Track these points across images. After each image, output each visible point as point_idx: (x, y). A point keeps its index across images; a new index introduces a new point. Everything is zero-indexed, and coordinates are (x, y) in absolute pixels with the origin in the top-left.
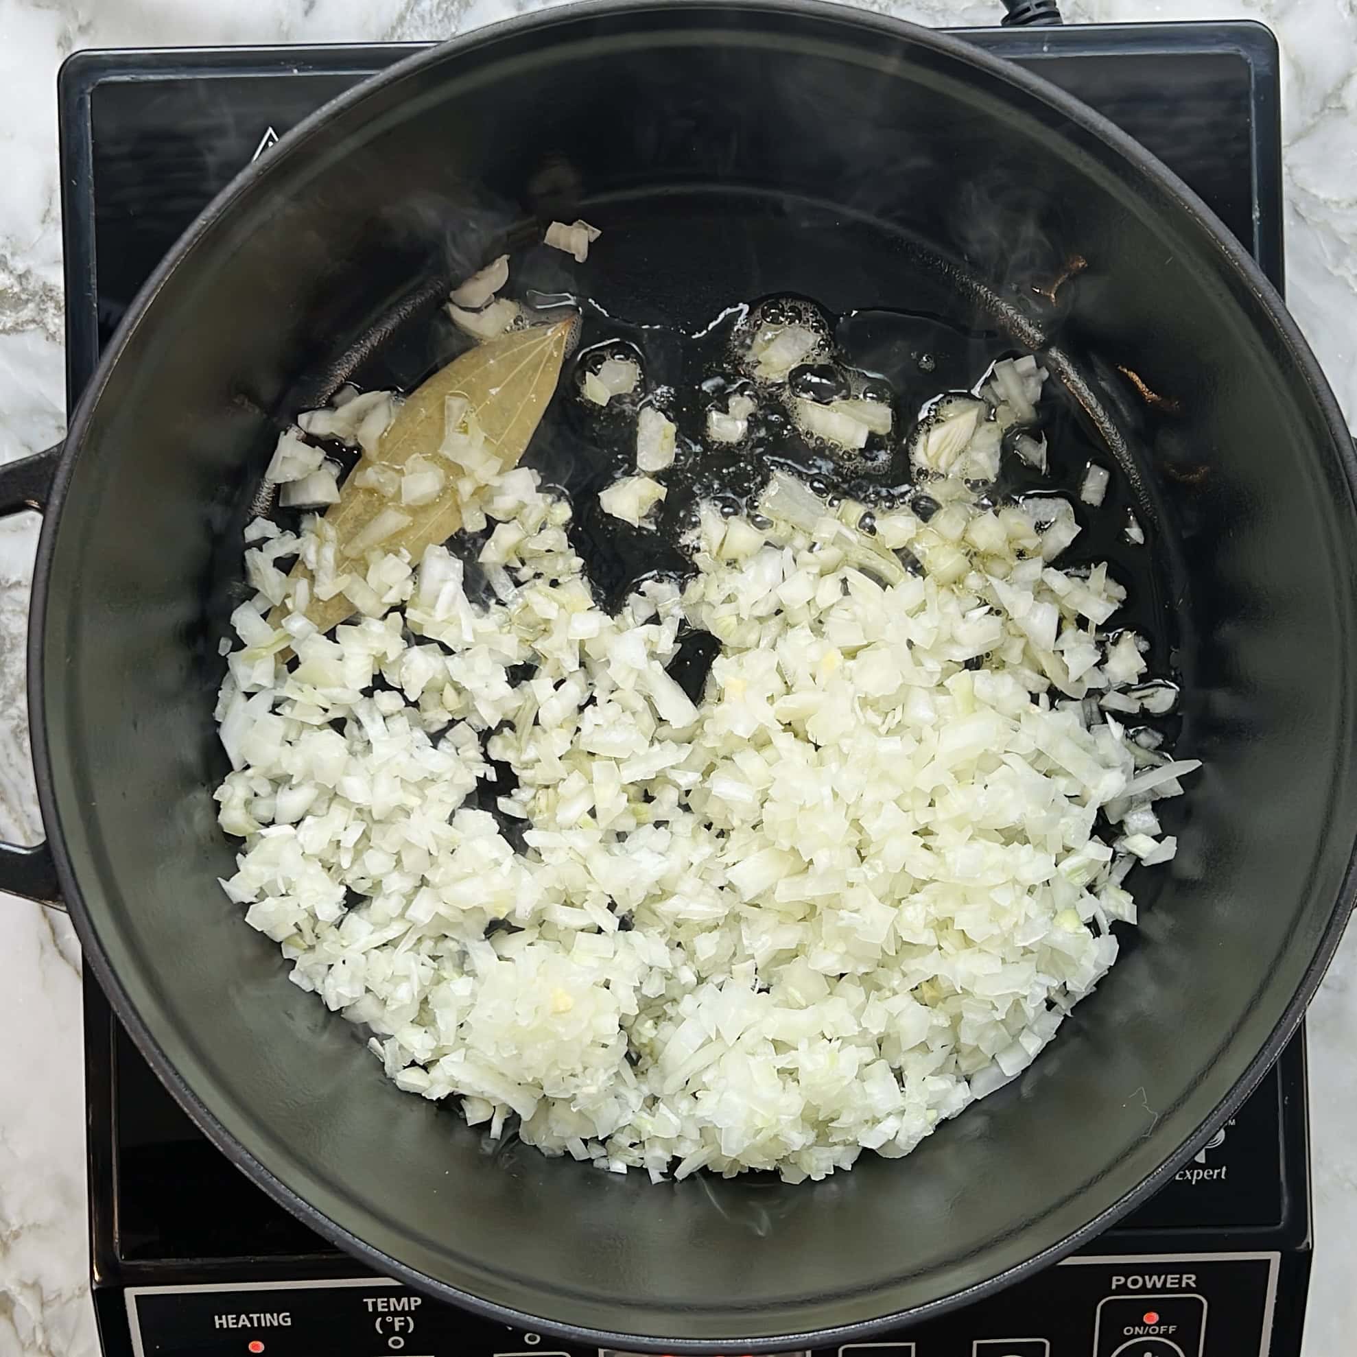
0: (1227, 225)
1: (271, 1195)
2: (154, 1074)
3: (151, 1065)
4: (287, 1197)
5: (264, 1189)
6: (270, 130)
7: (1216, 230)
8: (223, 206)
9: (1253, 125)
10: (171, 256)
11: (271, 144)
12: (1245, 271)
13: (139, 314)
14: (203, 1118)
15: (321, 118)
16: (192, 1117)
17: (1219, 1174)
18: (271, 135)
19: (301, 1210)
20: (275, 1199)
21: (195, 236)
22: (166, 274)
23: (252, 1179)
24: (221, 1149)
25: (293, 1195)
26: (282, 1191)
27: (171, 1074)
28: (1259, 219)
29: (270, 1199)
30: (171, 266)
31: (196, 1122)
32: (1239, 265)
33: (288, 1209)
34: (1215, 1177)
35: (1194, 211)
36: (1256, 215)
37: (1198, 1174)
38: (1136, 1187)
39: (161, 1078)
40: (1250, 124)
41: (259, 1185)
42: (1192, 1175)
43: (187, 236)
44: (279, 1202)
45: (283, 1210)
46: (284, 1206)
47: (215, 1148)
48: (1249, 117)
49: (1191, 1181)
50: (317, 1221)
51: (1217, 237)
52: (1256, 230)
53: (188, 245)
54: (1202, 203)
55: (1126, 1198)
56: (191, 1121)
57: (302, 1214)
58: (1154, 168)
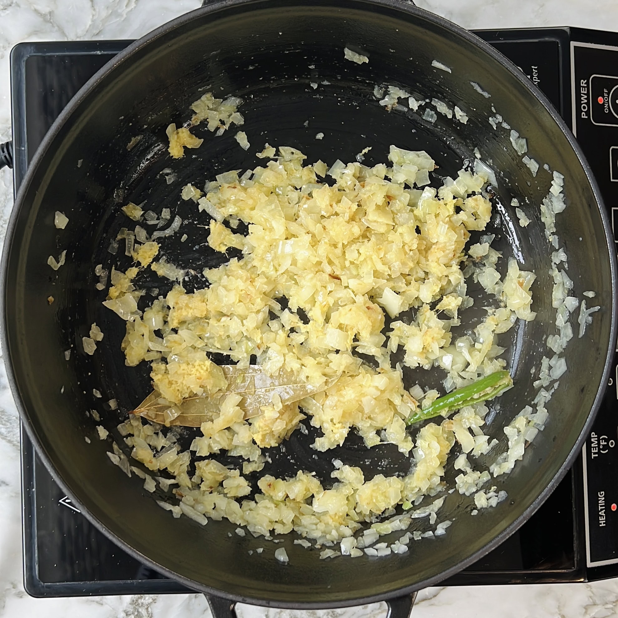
0: (105, 64)
1: (546, 499)
2: (491, 552)
3: (487, 553)
4: (548, 491)
5: (544, 502)
6: (60, 501)
7: (108, 69)
8: (96, 521)
9: (58, 54)
10: (119, 544)
11: (67, 501)
12: (126, 56)
13: (146, 559)
14: (511, 529)
15: (56, 476)
16: (511, 535)
17: (535, 69)
18: (62, 501)
19: (553, 485)
20: (548, 497)
21: (110, 533)
22: (127, 547)
23: (539, 507)
24: (525, 521)
25: (546, 488)
26: (545, 493)
27: (491, 544)
28: (101, 51)
29: (548, 499)
30: (124, 544)
31: (513, 533)
32: (123, 58)
33: (553, 491)
34: (536, 71)
35: (98, 79)
36: (99, 53)
37: (535, 79)
38: (543, 105)
39: (493, 549)
40: (57, 56)
41: (542, 504)
42: (535, 82)
43: (110, 537)
44: (549, 495)
45: (553, 493)
46: (551, 493)
47: (525, 524)
48: (54, 56)
49: (538, 82)
50: (558, 478)
51: (111, 68)
52: (105, 53)
53: (114, 536)
54: (95, 75)
55: (548, 110)
56: (513, 535)
57: (555, 485)
58: (79, 97)
